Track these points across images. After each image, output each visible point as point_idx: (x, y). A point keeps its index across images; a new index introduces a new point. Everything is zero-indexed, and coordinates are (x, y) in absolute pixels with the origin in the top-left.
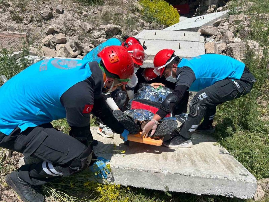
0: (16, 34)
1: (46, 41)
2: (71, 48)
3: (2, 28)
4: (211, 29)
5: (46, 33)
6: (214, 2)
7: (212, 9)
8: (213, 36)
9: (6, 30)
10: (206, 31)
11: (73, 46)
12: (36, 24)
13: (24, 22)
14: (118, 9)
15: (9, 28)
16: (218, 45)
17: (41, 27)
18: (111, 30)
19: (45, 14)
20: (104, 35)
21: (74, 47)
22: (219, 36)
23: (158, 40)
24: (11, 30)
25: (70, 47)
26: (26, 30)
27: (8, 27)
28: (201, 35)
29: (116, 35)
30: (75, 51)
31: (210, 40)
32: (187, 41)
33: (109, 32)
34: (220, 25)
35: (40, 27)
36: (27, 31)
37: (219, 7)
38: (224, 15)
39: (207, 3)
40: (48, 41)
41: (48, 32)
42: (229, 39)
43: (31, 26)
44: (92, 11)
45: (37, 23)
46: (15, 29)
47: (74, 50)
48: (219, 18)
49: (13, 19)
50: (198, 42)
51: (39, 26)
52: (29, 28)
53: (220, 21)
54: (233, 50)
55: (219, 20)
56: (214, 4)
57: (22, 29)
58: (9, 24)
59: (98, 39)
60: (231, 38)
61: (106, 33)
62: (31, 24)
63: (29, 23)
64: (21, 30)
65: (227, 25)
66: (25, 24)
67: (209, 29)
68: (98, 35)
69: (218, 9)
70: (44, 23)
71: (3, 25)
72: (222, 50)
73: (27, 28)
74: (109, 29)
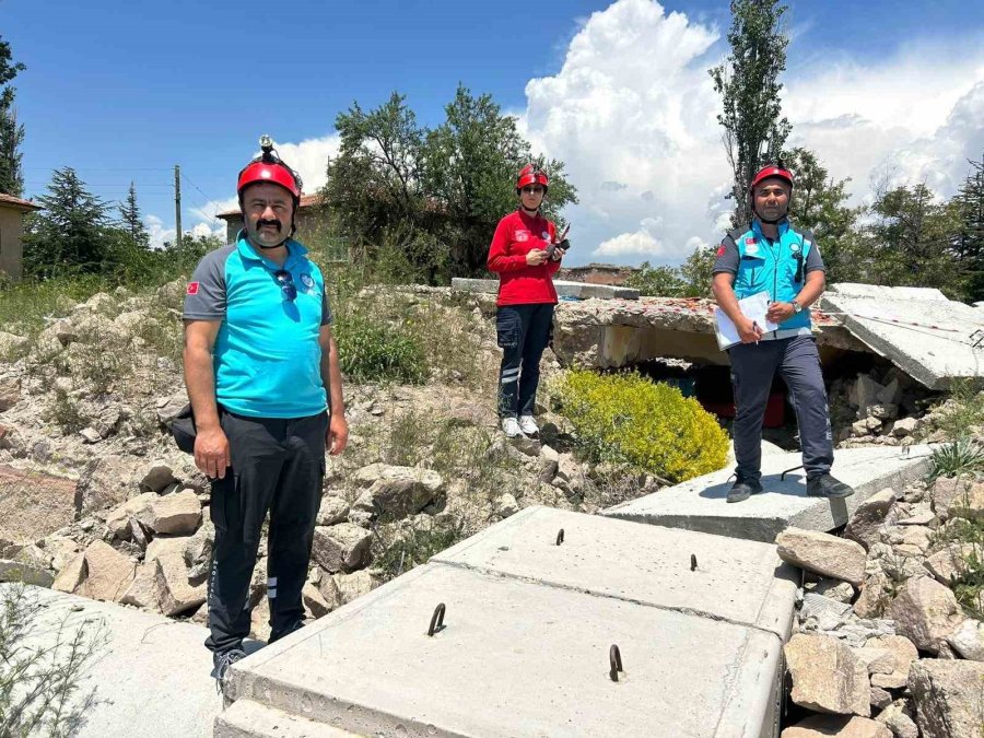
0: (48, 475)
1: (118, 520)
2: (184, 567)
3: (11, 447)
4: (830, 552)
5: (141, 486)
6: (880, 396)
7: (874, 422)
8: (844, 585)
9: (22, 455)
10: (803, 559)
11: (196, 558)
12: (124, 445)
13: (84, 436)
14: (462, 405)
15: (33, 451)
16: (867, 653)
17: (141, 455)
18: (395, 493)
19: (171, 410)
20: (367, 509)
21: (200, 562)
22: (876, 591)
23: (545, 584)
24: (37, 460)
25: (183, 561)
26: (82, 463)
27: (30, 446)
28: (779, 573)
29: (419, 512)
30: (194, 582)
31: (827, 608)
32: (687, 611)
33: (390, 498)
34: (888, 519)
35: (137, 454)
36: (84, 467)
37: (902, 415)
38: (914, 466)
39: (851, 396)
40: (128, 519)
41: (147, 479)
42: (929, 625)
43: (103, 451)
44: (368, 404)
45: (132, 441)
46: (49, 457)
47: (192, 575)
48: (888, 481)
49: (59, 419)
50: (742, 628)
51: (134, 452)
52: (93, 458)
53: (887, 500)
54: (948, 709)
55: (884, 495)
56: (880, 403)
57: (70, 459)
58: (37, 436)
59: (328, 529)
60: (941, 620)
61: (374, 502)
62: (108, 444)
63: (104, 438)
64: (68, 461)
65: (926, 525)
66: (87, 442)
67: (819, 551)
68: (333, 513)
69: (898, 424)
70: (160, 441)
71: (18, 437)
72: (894, 686)
73: (86, 459)
74: (391, 487)
